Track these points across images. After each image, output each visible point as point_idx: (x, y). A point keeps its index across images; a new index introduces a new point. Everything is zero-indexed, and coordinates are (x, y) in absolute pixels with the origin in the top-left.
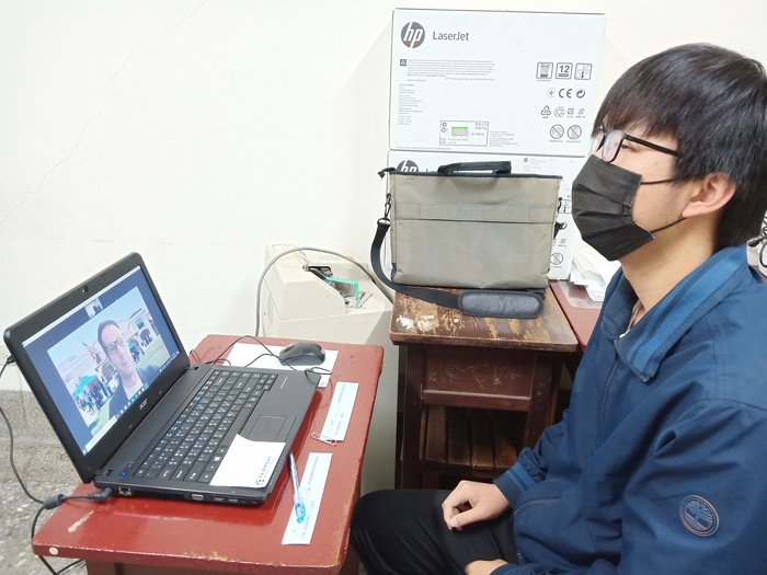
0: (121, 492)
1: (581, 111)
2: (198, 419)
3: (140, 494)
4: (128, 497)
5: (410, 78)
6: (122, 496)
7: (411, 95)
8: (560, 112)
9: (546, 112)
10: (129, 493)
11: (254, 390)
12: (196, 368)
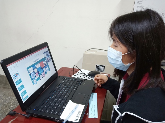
2: (59, 93)
6: (34, 117)
7: (141, 5)
10: (36, 116)
11: (76, 84)
12: (60, 77)
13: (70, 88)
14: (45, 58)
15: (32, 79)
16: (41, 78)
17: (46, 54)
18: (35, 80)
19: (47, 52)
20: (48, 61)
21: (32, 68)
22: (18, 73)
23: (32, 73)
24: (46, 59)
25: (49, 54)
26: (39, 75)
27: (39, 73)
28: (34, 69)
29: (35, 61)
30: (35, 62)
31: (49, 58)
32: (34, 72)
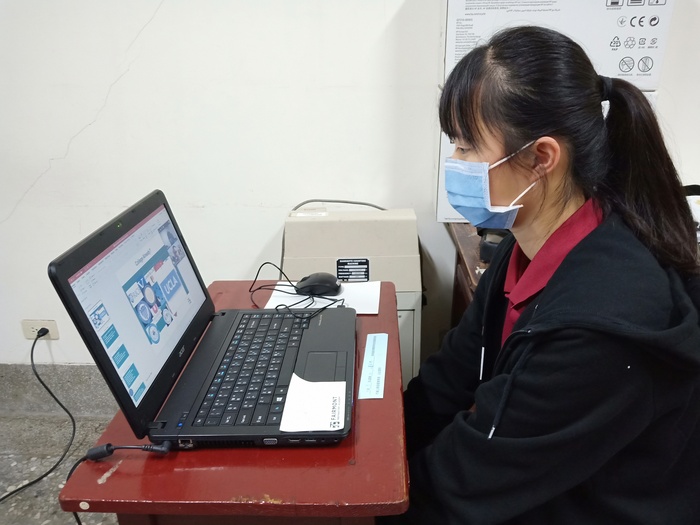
0: (181, 445)
1: (654, 41)
2: (243, 362)
3: (203, 445)
4: (190, 449)
5: (469, 12)
6: (183, 449)
7: (470, 31)
8: (630, 43)
9: (615, 43)
10: (190, 445)
11: (292, 329)
12: (223, 314)
13: (275, 343)
14: (165, 248)
15: (145, 325)
16: (168, 320)
17: (165, 234)
18: (153, 329)
19: (166, 225)
20: (176, 261)
21: (136, 286)
22: (102, 305)
23: (140, 303)
24: (170, 251)
25: (175, 235)
26: (159, 310)
27: (159, 305)
28: (143, 291)
29: (141, 260)
30: (141, 265)
31: (176, 249)
32: (144, 300)
